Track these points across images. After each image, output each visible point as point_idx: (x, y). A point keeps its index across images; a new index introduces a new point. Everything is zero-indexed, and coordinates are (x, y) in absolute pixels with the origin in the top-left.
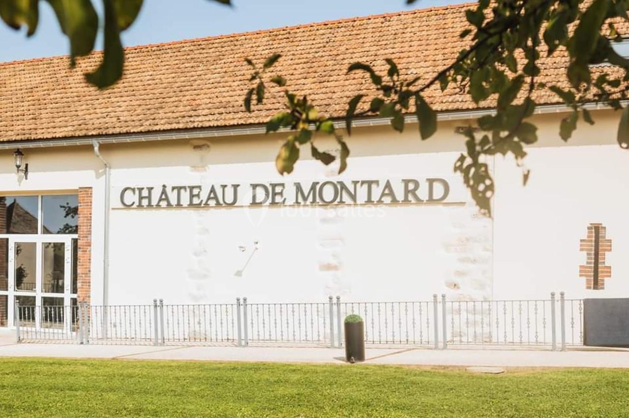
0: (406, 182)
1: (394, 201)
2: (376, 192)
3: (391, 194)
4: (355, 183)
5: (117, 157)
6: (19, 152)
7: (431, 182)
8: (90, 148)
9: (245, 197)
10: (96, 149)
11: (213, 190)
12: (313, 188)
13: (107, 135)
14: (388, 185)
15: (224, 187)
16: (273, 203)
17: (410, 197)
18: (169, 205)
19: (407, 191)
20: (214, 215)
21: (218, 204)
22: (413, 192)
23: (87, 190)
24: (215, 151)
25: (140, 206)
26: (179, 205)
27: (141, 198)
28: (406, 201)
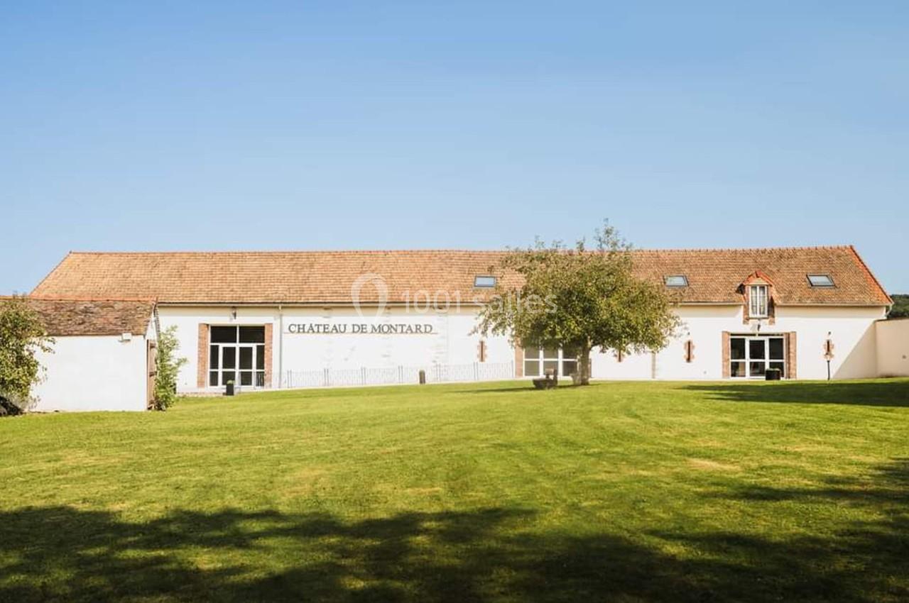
0: (416, 326)
1: (412, 332)
2: (405, 330)
3: (411, 330)
4: (396, 325)
5: (286, 312)
6: (234, 307)
7: (425, 326)
8: (277, 307)
9: (349, 329)
10: (280, 308)
11: (335, 326)
12: (379, 326)
13: (286, 303)
14: (409, 326)
15: (340, 325)
16: (362, 332)
17: (418, 331)
18: (314, 332)
19: (417, 329)
20: (335, 336)
21: (337, 332)
22: (419, 329)
23: (270, 325)
24: (335, 311)
25: (299, 332)
26: (318, 331)
27: (299, 329)
28: (416, 332)
